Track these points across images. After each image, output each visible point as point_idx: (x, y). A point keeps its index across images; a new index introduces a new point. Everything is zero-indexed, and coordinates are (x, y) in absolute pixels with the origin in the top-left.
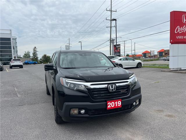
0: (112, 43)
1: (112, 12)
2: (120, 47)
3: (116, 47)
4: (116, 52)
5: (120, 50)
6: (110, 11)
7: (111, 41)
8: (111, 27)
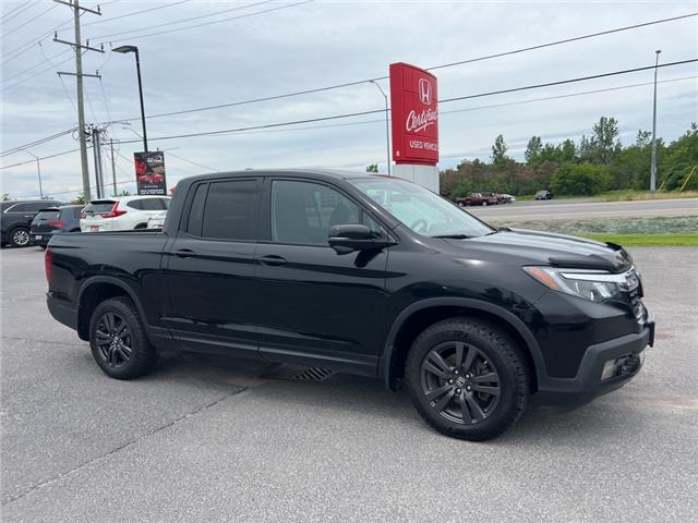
0: (88, 145)
1: (81, 11)
2: (163, 165)
3: (144, 160)
4: (148, 183)
5: (163, 174)
6: (70, 5)
7: (83, 134)
8: (80, 76)
